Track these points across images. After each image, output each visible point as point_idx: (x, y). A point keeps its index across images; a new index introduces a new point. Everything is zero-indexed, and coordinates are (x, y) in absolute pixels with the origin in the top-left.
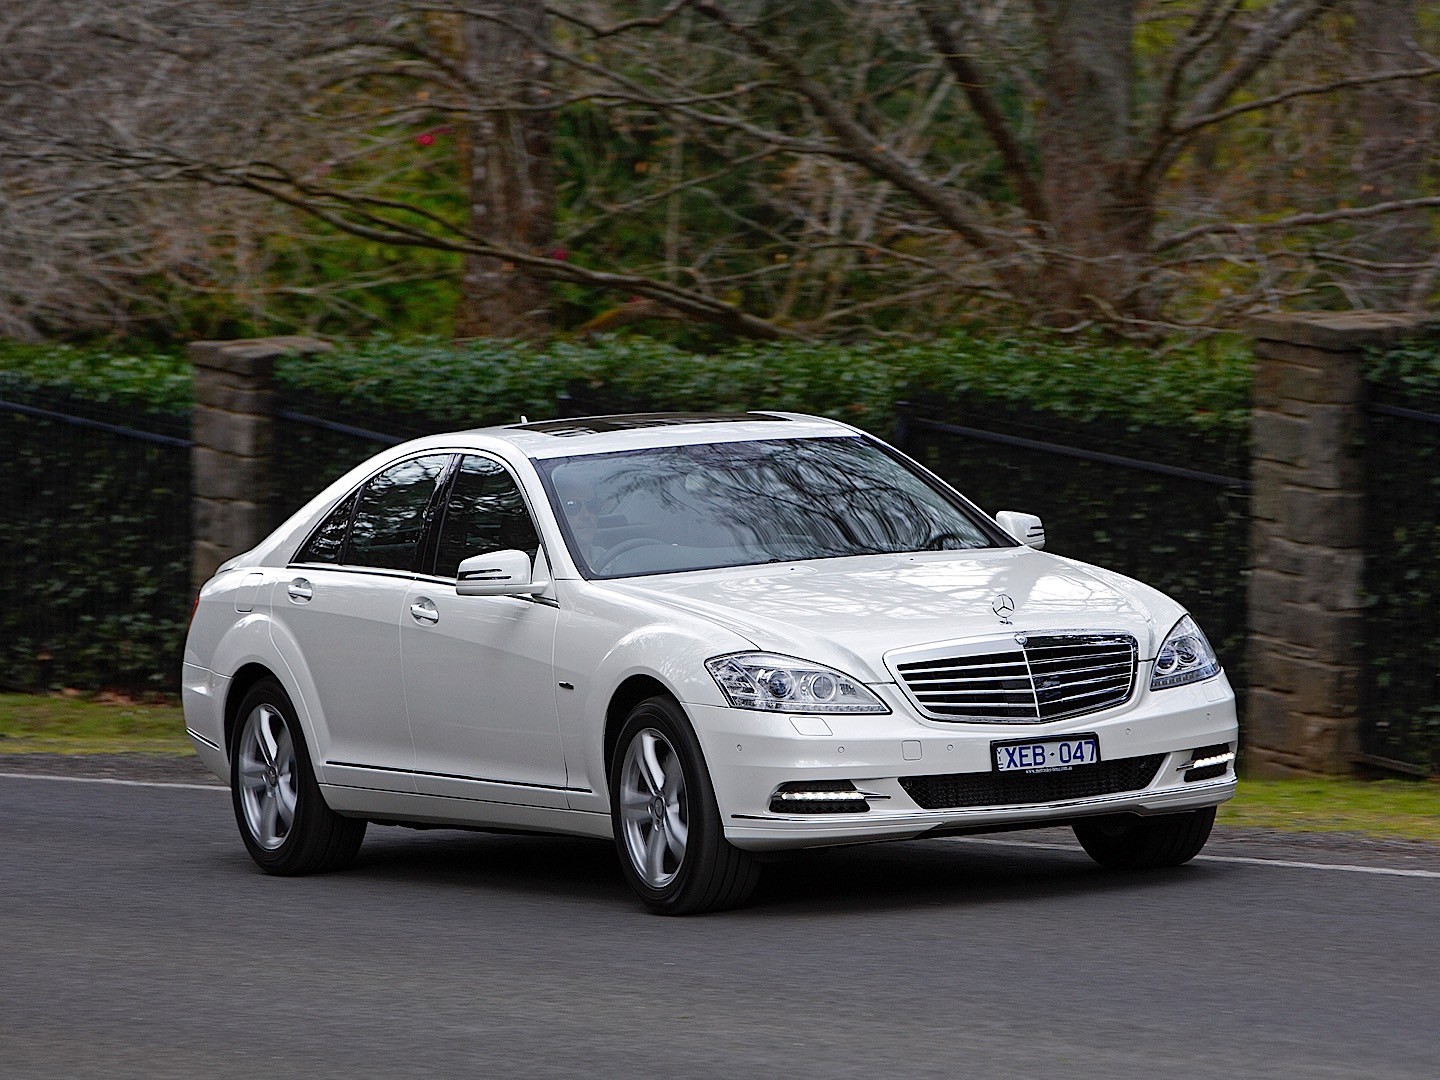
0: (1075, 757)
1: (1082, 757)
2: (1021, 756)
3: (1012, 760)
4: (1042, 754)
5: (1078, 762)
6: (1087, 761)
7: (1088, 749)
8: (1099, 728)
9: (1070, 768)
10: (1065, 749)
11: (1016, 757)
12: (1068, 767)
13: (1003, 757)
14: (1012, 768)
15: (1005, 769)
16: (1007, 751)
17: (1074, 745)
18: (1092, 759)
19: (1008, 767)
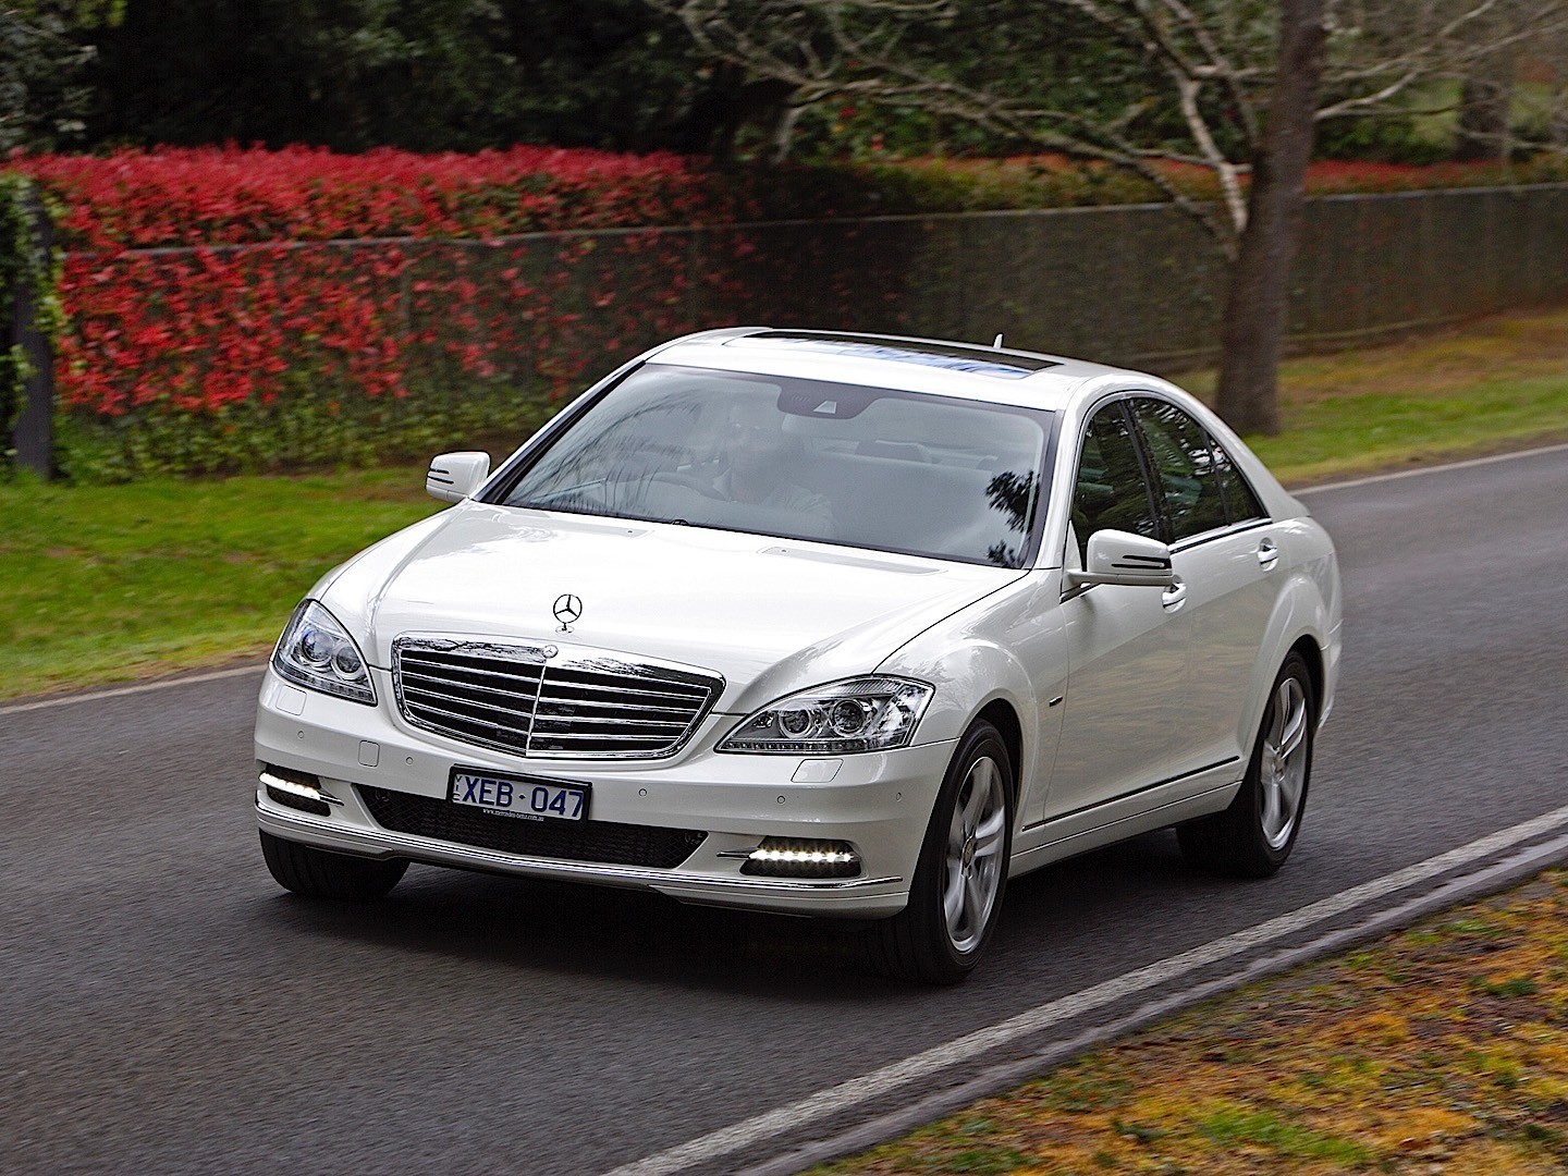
0: (552, 807)
1: (562, 810)
2: (483, 791)
3: (470, 793)
4: (509, 794)
5: (556, 814)
6: (568, 815)
7: (572, 802)
8: (597, 780)
9: (541, 819)
10: (540, 795)
11: (477, 791)
12: (538, 816)
13: (462, 788)
14: (469, 802)
15: (461, 802)
16: (468, 779)
17: (554, 793)
18: (575, 815)
19: (465, 799)
